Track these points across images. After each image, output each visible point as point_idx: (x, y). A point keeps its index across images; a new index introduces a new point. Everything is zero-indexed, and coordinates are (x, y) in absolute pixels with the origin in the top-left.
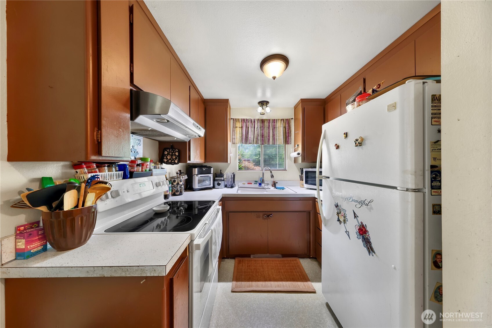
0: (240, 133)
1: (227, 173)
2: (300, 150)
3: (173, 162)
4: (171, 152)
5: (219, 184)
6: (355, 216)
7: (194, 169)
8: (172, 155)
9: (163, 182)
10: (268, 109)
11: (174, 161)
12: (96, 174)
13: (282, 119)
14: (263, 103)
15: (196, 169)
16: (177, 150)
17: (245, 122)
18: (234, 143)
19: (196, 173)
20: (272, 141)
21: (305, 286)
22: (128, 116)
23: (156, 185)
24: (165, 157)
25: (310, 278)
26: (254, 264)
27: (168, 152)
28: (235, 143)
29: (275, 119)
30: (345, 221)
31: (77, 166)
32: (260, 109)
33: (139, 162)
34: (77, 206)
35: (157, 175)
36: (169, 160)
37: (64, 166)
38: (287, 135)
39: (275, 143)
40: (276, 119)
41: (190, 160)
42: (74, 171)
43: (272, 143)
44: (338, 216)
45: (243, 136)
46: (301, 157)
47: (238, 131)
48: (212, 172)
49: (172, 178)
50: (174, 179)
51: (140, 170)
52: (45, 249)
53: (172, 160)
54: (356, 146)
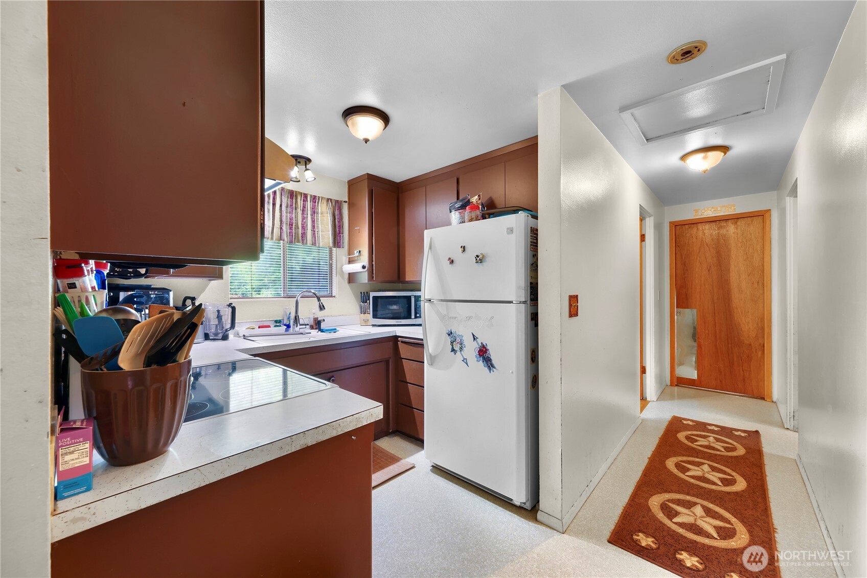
2: (365, 260)
6: (475, 338)
10: (309, 175)
13: (328, 199)
14: (301, 161)
20: (311, 238)
21: (400, 467)
25: (400, 456)
30: (461, 349)
38: (337, 229)
39: (316, 243)
40: (317, 195)
43: (311, 243)
44: (453, 345)
46: (367, 273)
54: (477, 262)
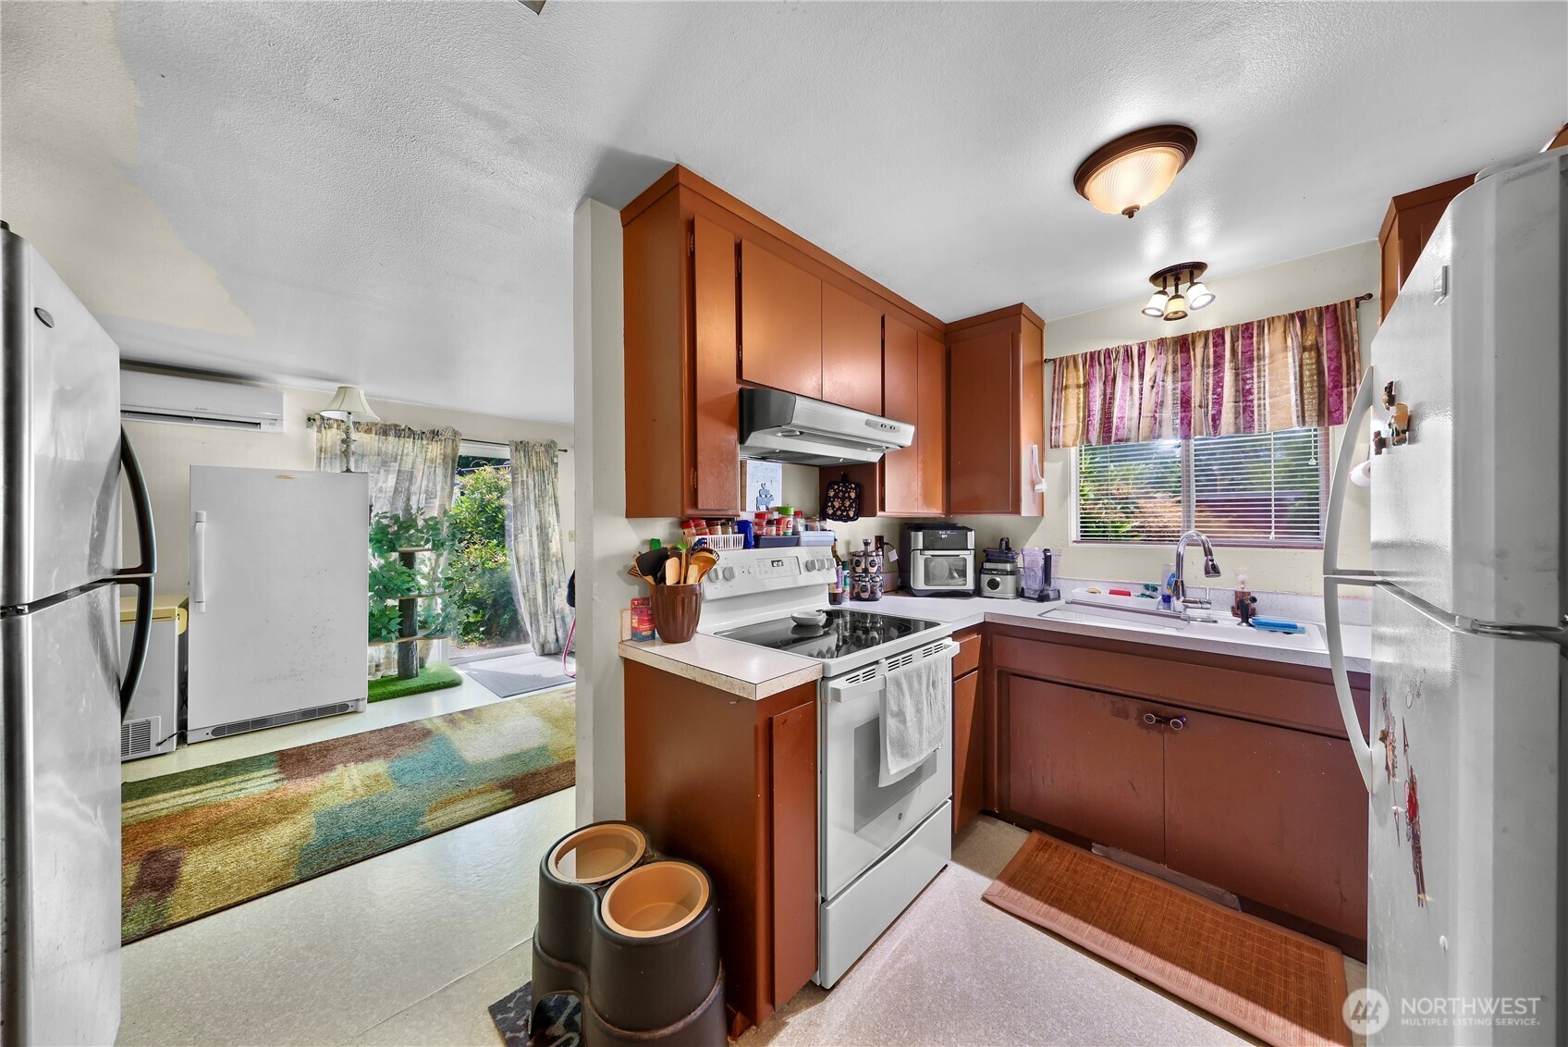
0: (1081, 405)
1: (1030, 552)
3: (845, 516)
4: (842, 491)
5: (994, 585)
7: (913, 533)
8: (843, 499)
9: (822, 562)
10: (1195, 294)
11: (848, 511)
12: (705, 537)
13: (1292, 316)
14: (1176, 276)
15: (920, 534)
16: (853, 486)
17: (1100, 364)
18: (1055, 447)
19: (920, 546)
20: (1232, 420)
22: (734, 436)
23: (806, 566)
24: (830, 504)
26: (1096, 874)
27: (835, 491)
28: (1061, 443)
29: (1252, 323)
30: (1394, 769)
31: (684, 524)
32: (1159, 302)
33: (776, 515)
34: (678, 583)
35: (809, 545)
36: (837, 510)
37: (671, 524)
38: (1328, 379)
39: (1251, 427)
40: (1255, 319)
41: (883, 509)
42: (681, 531)
43: (1232, 429)
45: (1089, 417)
47: (1073, 402)
48: (971, 544)
49: (854, 555)
50: (857, 558)
51: (774, 533)
52: (653, 637)
53: (843, 511)
